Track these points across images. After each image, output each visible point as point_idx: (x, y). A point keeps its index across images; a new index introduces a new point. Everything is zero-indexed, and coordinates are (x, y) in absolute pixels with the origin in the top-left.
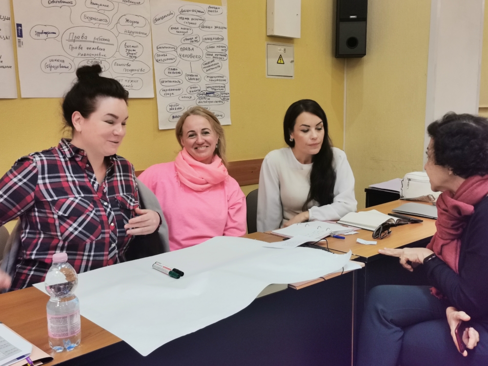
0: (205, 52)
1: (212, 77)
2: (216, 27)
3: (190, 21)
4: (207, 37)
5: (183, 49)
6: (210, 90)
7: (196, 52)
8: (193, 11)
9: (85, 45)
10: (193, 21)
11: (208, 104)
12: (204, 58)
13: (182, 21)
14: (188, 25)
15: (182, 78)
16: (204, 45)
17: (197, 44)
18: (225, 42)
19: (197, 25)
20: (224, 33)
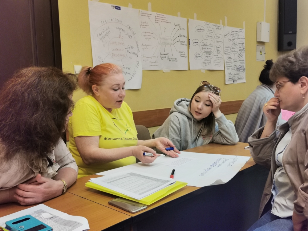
0: (239, 49)
1: (240, 61)
2: (242, 38)
3: (234, 36)
4: (239, 43)
5: (232, 48)
6: (240, 67)
7: (236, 50)
8: (235, 31)
9: (206, 47)
10: (235, 36)
11: (239, 73)
12: (238, 52)
13: (232, 36)
14: (234, 37)
15: (232, 61)
16: (238, 46)
17: (236, 46)
18: (244, 45)
19: (236, 38)
20: (244, 41)
